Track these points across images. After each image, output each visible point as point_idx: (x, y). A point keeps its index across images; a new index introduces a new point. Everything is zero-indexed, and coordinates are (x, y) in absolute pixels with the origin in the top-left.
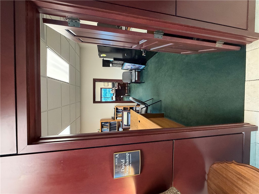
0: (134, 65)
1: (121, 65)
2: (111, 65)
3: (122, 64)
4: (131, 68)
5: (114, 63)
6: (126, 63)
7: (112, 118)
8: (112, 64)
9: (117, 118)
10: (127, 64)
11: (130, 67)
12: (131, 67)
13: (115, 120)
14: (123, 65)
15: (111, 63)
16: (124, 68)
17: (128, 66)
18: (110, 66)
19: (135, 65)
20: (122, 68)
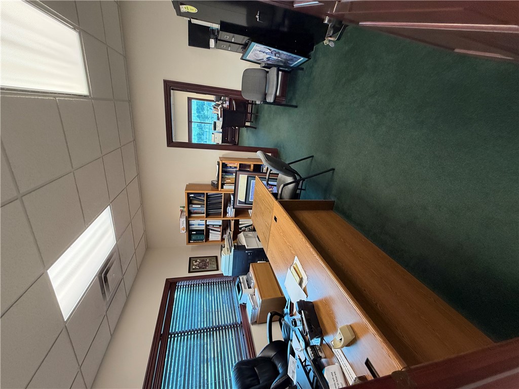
0: (279, 53)
1: (241, 46)
2: (212, 42)
3: (243, 43)
4: (268, 59)
5: (222, 39)
6: (256, 44)
7: (213, 184)
8: (217, 40)
9: (223, 185)
10: (257, 48)
11: (264, 57)
12: (268, 56)
13: (218, 188)
14: (245, 47)
15: (212, 36)
16: (247, 58)
17: (260, 52)
18: (209, 45)
19: (281, 52)
20: (243, 56)
